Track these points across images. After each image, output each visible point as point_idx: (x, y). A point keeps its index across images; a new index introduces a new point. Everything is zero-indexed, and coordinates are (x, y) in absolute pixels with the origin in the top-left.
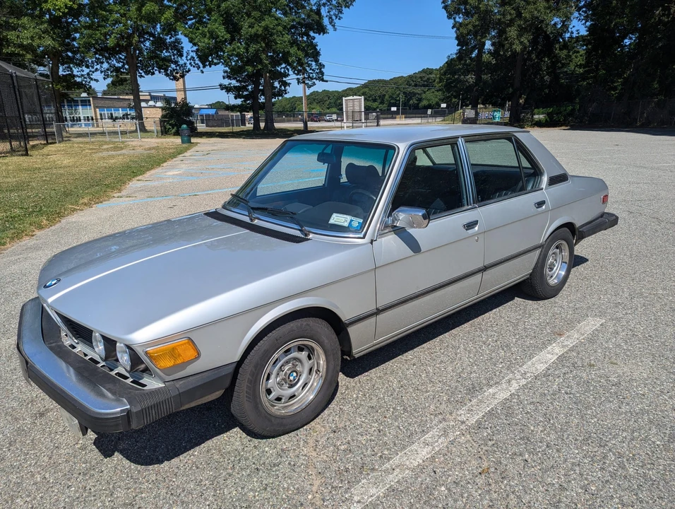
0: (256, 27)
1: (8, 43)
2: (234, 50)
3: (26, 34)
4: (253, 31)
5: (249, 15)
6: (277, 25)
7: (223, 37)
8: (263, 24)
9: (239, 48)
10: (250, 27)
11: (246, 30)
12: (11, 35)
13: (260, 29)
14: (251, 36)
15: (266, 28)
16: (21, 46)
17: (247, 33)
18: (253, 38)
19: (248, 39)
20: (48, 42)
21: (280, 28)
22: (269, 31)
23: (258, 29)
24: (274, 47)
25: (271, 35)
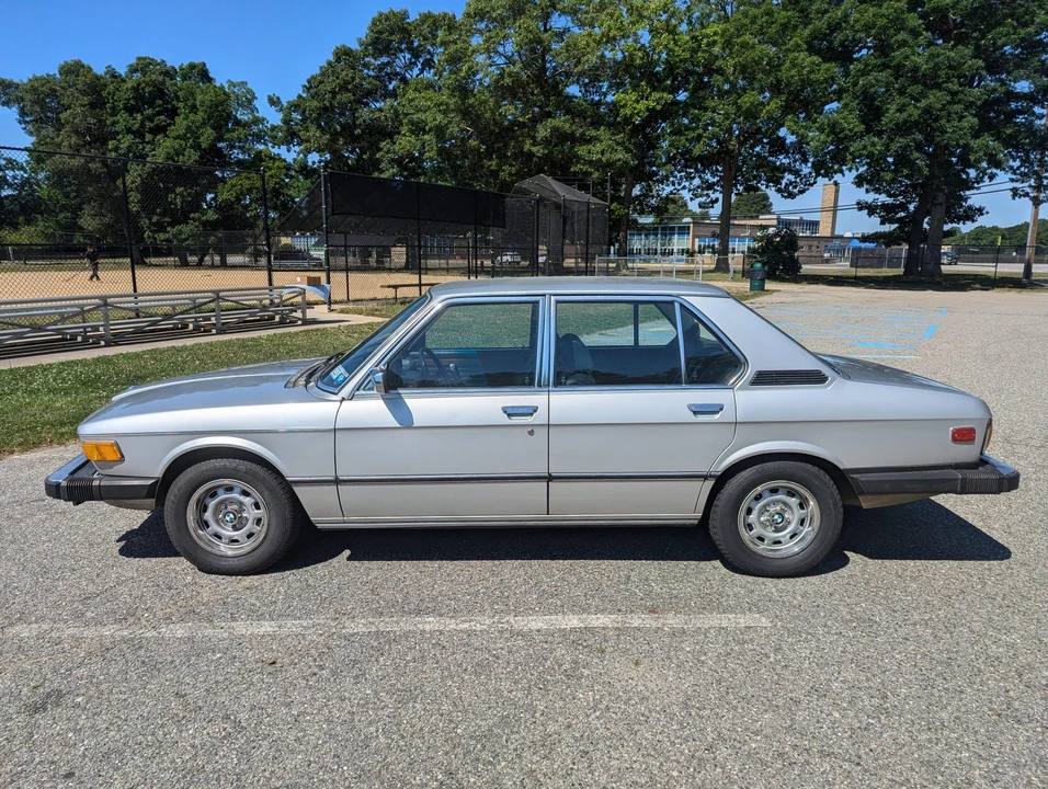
0: (911, 110)
1: (578, 158)
2: (865, 147)
3: (599, 147)
4: (902, 117)
5: (902, 92)
6: (949, 103)
7: (851, 130)
8: (923, 103)
9: (874, 144)
10: (900, 110)
11: (892, 115)
12: (582, 150)
13: (916, 113)
14: (897, 125)
15: (927, 110)
16: (591, 163)
17: (891, 121)
18: (903, 129)
19: (892, 130)
20: (621, 155)
21: (958, 108)
22: (931, 114)
23: (914, 112)
24: (937, 139)
25: (936, 120)
